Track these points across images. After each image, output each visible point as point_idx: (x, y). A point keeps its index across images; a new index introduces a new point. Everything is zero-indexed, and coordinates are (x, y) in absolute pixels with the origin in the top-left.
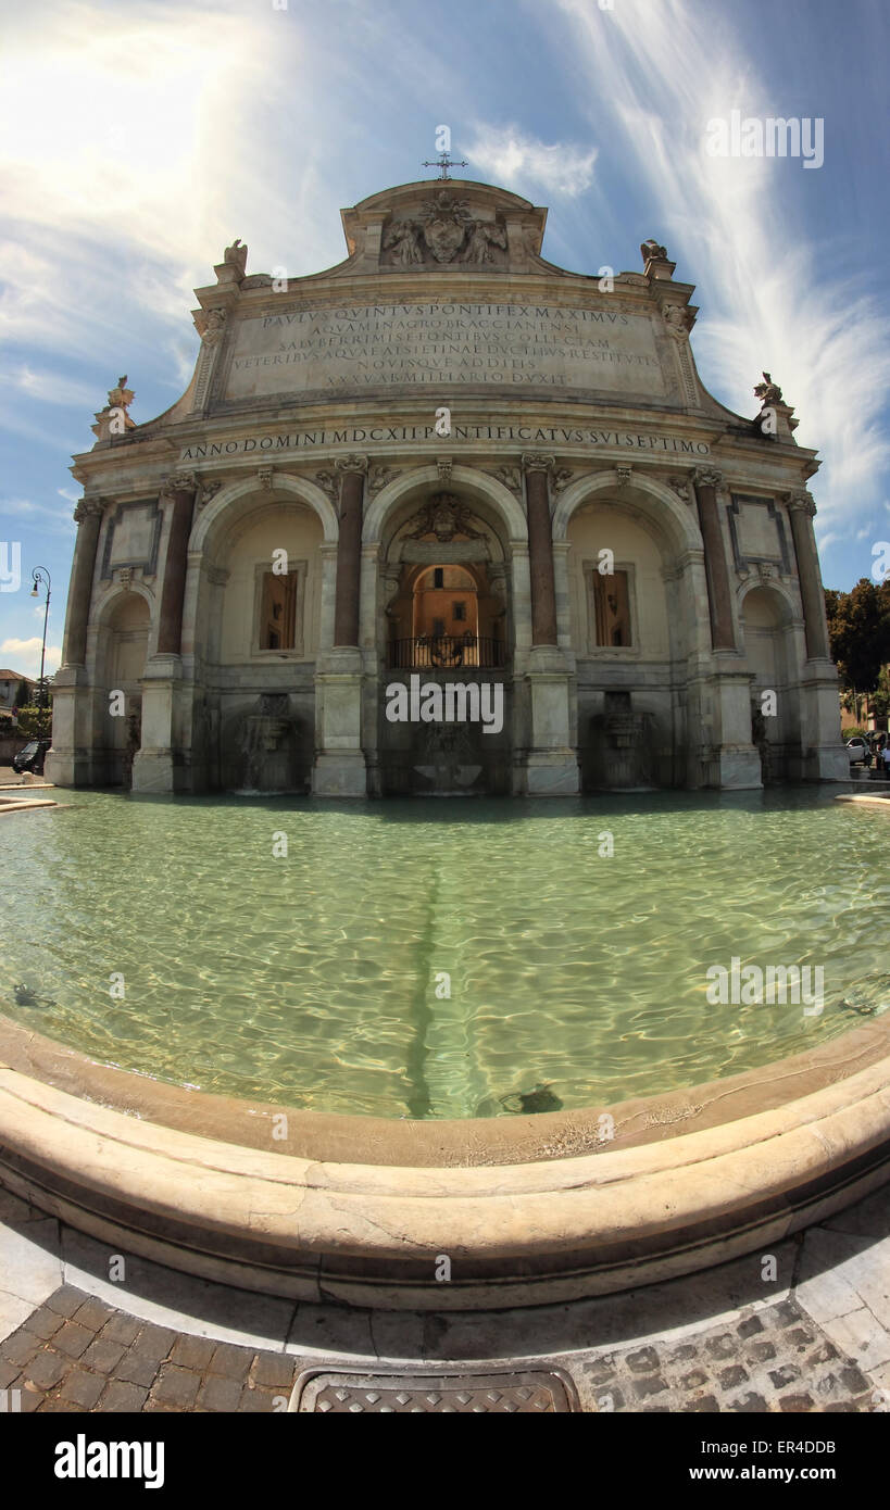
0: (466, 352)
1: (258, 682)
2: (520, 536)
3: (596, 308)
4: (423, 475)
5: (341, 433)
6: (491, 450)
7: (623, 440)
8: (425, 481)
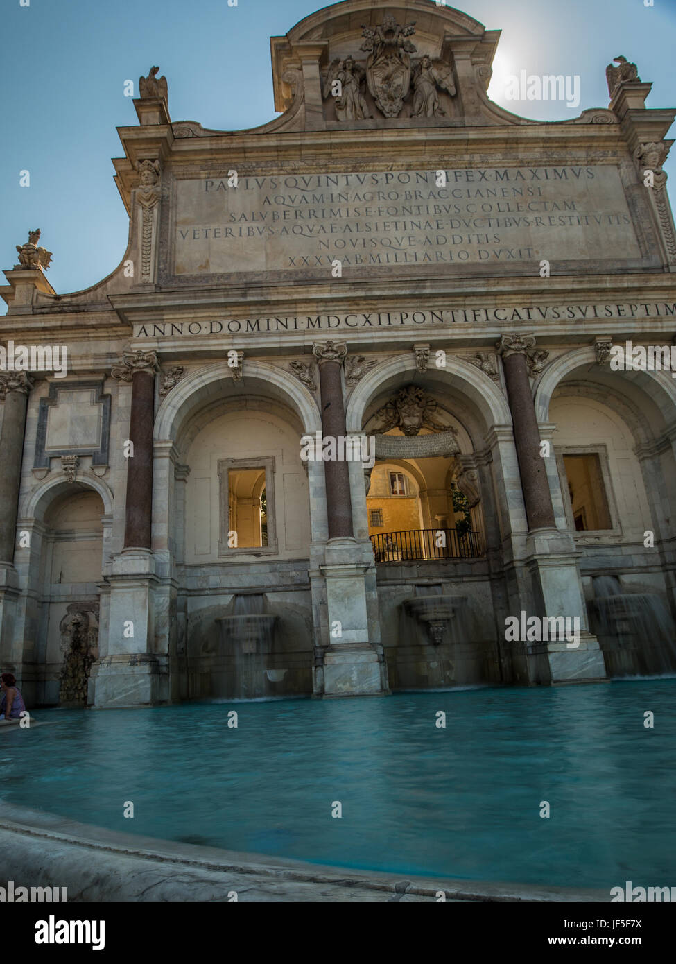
0: (428, 228)
1: (232, 582)
2: (503, 422)
3: (560, 162)
4: (399, 365)
5: (314, 319)
6: (469, 334)
7: (602, 312)
8: (402, 370)
